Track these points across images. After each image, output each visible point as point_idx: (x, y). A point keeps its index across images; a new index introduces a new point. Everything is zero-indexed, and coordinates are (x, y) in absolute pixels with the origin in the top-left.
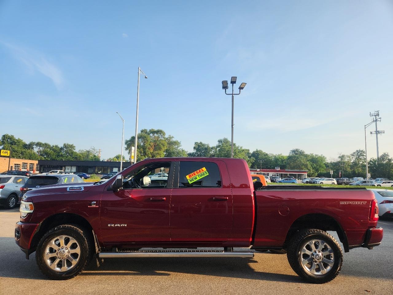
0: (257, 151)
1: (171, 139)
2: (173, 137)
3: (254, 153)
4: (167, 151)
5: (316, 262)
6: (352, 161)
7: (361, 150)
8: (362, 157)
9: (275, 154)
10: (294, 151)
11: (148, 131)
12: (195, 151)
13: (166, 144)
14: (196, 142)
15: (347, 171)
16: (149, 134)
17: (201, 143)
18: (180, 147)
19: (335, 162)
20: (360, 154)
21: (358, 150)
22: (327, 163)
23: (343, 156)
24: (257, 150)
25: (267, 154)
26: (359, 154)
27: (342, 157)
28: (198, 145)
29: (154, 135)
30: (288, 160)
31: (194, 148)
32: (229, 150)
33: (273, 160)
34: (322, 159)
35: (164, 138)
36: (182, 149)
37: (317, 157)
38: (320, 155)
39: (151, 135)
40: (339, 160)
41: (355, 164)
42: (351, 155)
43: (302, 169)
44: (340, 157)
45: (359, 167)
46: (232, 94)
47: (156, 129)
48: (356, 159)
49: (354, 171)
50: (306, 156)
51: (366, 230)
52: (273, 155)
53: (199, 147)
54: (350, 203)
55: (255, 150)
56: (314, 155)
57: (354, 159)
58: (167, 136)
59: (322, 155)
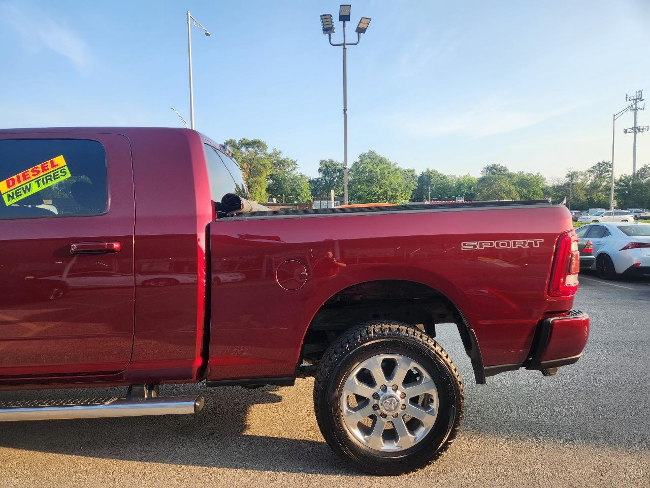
0: (428, 172)
1: (278, 156)
2: (281, 152)
3: (423, 175)
4: (272, 177)
5: (385, 416)
6: (589, 183)
7: (606, 161)
8: (607, 174)
9: (458, 176)
10: (489, 169)
11: (237, 142)
12: (321, 176)
13: (269, 165)
14: (323, 159)
15: (579, 200)
16: (239, 149)
17: (331, 161)
18: (297, 170)
19: (560, 185)
20: (604, 168)
21: (601, 162)
22: (547, 187)
23: (575, 174)
24: (428, 169)
25: (445, 177)
26: (602, 169)
27: (573, 176)
28: (326, 166)
29: (247, 148)
30: (478, 184)
31: (320, 170)
32: (372, 170)
33: (454, 185)
34: (538, 180)
35: (266, 154)
36: (300, 173)
37: (529, 177)
38: (535, 174)
39: (243, 149)
40: (567, 180)
41: (594, 187)
42: (588, 171)
43: (503, 198)
44: (569, 176)
45: (601, 191)
46: (343, 45)
47: (250, 139)
48: (595, 178)
49: (591, 198)
50: (510, 176)
51: (537, 321)
52: (454, 176)
53: (327, 168)
54: (492, 244)
55: (425, 171)
56: (525, 174)
57: (592, 178)
58: (269, 151)
59: (538, 174)
